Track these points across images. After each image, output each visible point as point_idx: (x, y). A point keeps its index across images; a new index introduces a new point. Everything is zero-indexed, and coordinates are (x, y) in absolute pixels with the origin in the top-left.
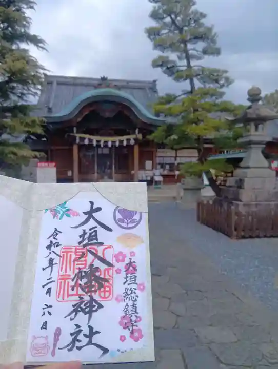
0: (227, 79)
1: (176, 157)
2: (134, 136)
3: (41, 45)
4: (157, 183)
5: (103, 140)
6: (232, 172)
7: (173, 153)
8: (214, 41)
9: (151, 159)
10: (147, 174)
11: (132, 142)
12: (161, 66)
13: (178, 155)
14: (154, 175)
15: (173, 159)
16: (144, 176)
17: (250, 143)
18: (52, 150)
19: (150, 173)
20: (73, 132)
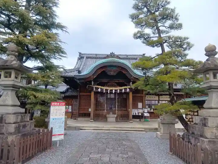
0: (188, 44)
1: (159, 100)
2: (129, 87)
3: (64, 29)
4: (145, 117)
5: (109, 89)
6: (197, 112)
7: (157, 98)
8: (177, 19)
9: (142, 101)
10: (139, 112)
11: (128, 90)
12: (139, 37)
13: (160, 99)
14: (144, 112)
15: (157, 102)
16: (137, 112)
17: (210, 88)
18: (80, 96)
19: (141, 111)
20: (91, 85)
